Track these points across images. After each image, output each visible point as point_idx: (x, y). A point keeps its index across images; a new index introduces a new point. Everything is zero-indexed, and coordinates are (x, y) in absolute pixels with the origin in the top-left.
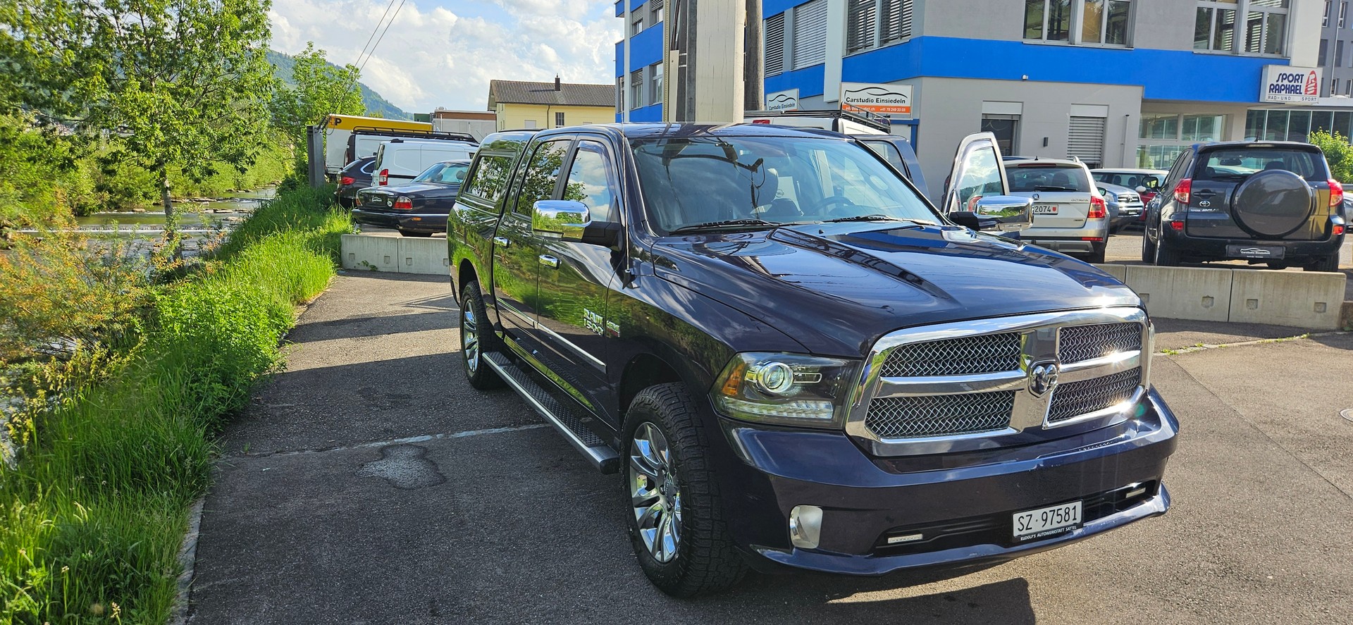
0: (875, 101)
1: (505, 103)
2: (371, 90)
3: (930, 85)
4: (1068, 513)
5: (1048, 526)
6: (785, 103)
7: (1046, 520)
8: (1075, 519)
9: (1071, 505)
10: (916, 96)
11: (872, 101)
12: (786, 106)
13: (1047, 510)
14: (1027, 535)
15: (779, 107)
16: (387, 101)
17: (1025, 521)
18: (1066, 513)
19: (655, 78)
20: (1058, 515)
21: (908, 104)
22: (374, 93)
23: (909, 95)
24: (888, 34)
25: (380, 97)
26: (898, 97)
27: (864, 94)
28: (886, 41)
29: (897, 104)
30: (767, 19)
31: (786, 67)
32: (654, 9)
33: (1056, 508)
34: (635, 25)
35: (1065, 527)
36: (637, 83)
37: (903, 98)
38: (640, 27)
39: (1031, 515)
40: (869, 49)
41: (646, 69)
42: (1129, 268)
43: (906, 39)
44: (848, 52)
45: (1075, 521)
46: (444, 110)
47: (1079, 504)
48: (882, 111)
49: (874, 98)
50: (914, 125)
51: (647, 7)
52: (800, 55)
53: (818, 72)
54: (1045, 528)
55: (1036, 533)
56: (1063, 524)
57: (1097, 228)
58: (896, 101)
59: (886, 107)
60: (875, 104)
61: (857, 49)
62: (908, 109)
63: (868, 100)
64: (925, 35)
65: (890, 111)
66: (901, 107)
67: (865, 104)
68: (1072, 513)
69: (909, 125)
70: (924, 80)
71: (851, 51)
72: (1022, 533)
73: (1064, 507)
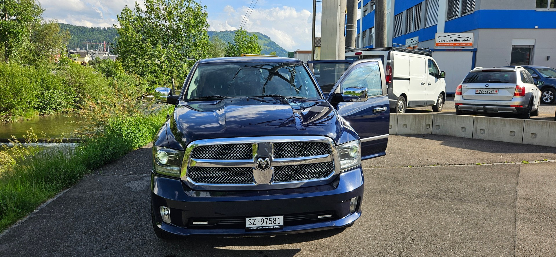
0: (454, 41)
1: (318, 46)
2: (276, 43)
3: (483, 33)
4: (275, 220)
5: (264, 225)
6: (413, 43)
7: (263, 222)
8: (279, 223)
9: (277, 217)
10: (475, 39)
11: (452, 41)
12: (413, 44)
13: (264, 218)
14: (253, 227)
15: (410, 45)
16: (281, 47)
17: (252, 221)
18: (274, 220)
19: (371, 34)
20: (270, 221)
21: (471, 41)
22: (277, 44)
23: (472, 38)
24: (465, 9)
25: (279, 46)
26: (466, 39)
27: (448, 38)
28: (465, 13)
29: (465, 42)
30: (415, 6)
31: (422, 27)
32: (372, 4)
33: (269, 217)
34: (365, 12)
35: (274, 226)
36: (364, 36)
37: (469, 39)
38: (367, 13)
39: (255, 219)
40: (457, 17)
41: (368, 30)
42: (526, 120)
43: (473, 12)
44: (448, 19)
45: (279, 224)
46: (300, 50)
47: (281, 218)
48: (457, 45)
49: (452, 39)
50: (474, 51)
51: (369, 4)
52: (428, 21)
53: (434, 28)
54: (262, 226)
55: (258, 227)
56: (273, 224)
57: (520, 101)
58: (464, 41)
59: (459, 43)
60: (454, 42)
61: (453, 17)
62: (471, 44)
63: (450, 41)
64: (481, 9)
65: (462, 45)
66: (467, 43)
67: (448, 42)
68: (277, 220)
69: (472, 52)
70: (480, 30)
71: (450, 18)
72: (251, 226)
73: (273, 217)
